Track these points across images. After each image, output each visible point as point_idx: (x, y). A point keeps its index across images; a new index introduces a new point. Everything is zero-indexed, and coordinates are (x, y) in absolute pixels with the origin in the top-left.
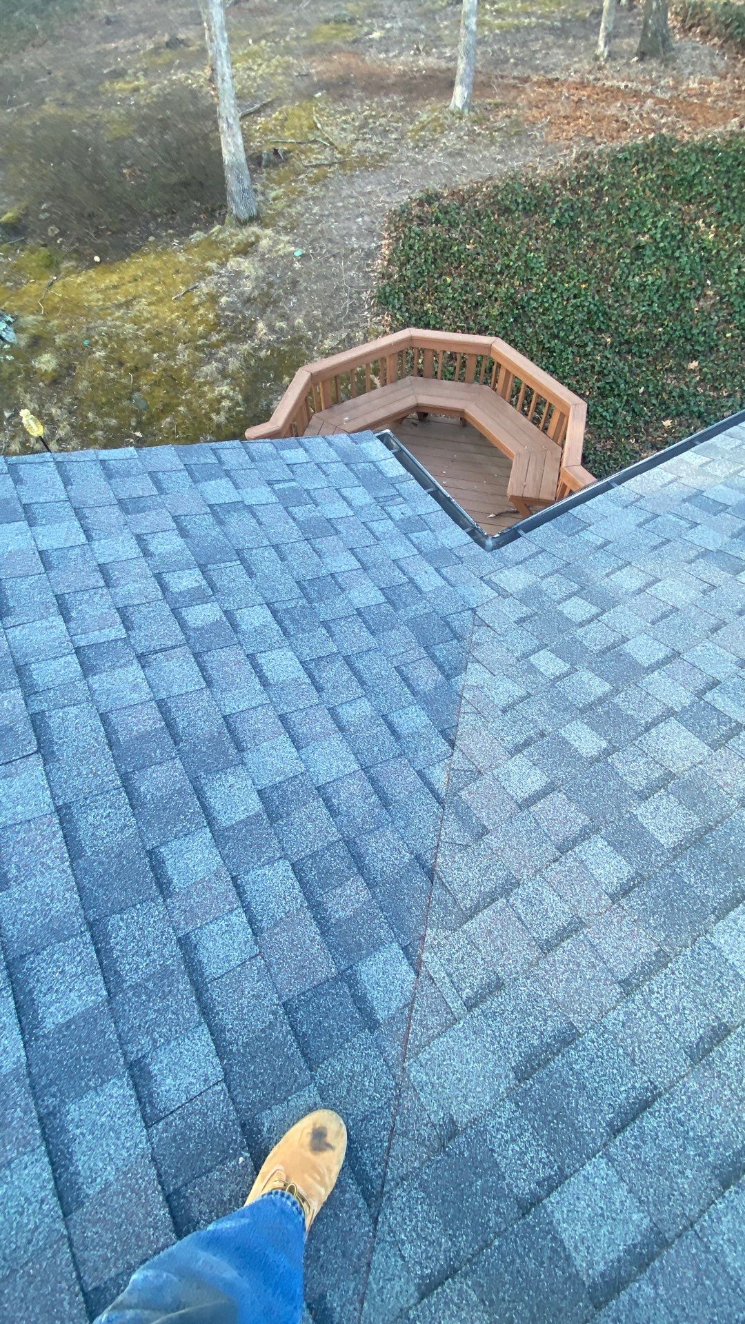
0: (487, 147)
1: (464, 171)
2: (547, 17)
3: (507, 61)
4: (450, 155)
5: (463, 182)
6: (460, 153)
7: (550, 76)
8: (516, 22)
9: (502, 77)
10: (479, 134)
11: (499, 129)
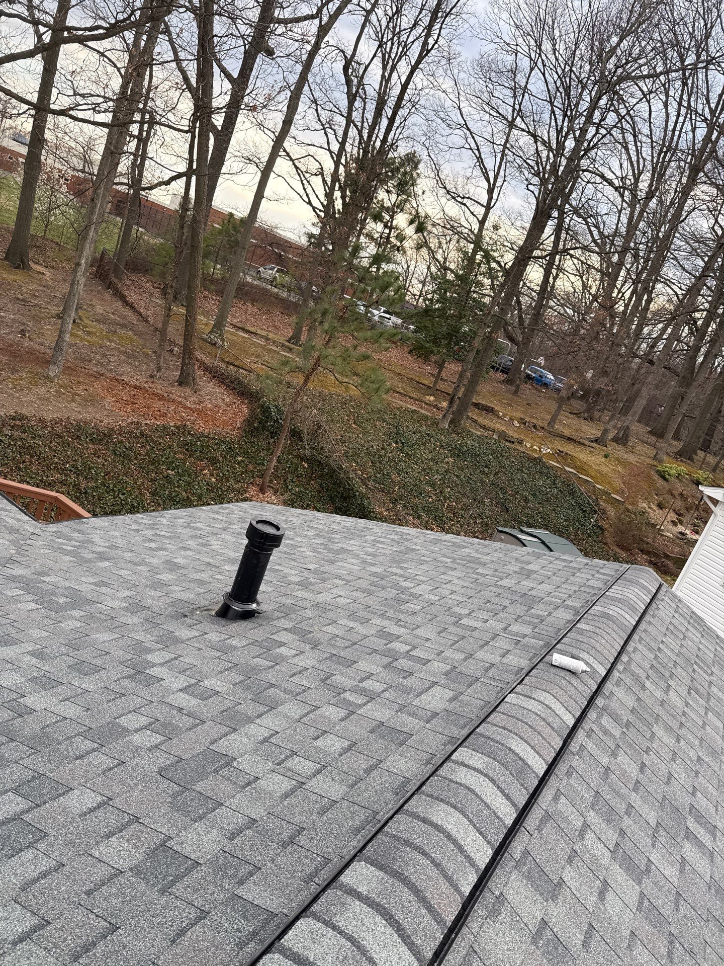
0: (68, 402)
1: (49, 410)
2: (123, 346)
3: (90, 361)
4: (40, 399)
5: (49, 416)
6: (47, 399)
7: (118, 377)
8: (100, 342)
9: (85, 369)
10: (64, 394)
11: (79, 395)
